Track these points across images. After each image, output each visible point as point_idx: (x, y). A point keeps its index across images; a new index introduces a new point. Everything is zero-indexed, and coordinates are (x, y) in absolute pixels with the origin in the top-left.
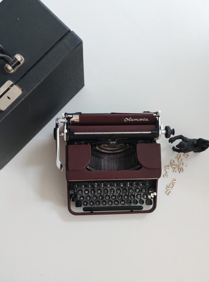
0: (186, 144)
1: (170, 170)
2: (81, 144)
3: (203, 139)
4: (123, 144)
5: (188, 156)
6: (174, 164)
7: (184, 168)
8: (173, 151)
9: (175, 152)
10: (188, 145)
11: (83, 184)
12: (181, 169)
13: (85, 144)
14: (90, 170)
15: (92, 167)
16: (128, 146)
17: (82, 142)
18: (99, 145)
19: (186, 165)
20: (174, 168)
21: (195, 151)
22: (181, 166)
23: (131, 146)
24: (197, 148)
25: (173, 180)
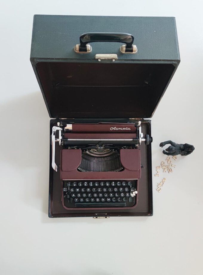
0: (174, 148)
1: (160, 170)
2: (74, 149)
3: (188, 144)
4: (109, 149)
5: (176, 158)
6: (163, 165)
7: (173, 169)
8: (163, 154)
9: (165, 155)
10: (175, 149)
11: (75, 183)
12: (170, 170)
13: (77, 149)
14: (81, 171)
15: (82, 168)
16: (114, 151)
17: (75, 147)
18: (89, 150)
19: (175, 166)
20: (164, 169)
21: (182, 154)
22: (170, 167)
23: (116, 151)
24: (183, 152)
25: (163, 178)
